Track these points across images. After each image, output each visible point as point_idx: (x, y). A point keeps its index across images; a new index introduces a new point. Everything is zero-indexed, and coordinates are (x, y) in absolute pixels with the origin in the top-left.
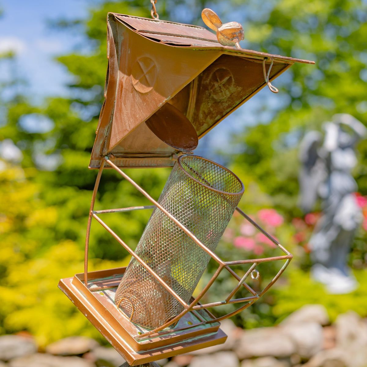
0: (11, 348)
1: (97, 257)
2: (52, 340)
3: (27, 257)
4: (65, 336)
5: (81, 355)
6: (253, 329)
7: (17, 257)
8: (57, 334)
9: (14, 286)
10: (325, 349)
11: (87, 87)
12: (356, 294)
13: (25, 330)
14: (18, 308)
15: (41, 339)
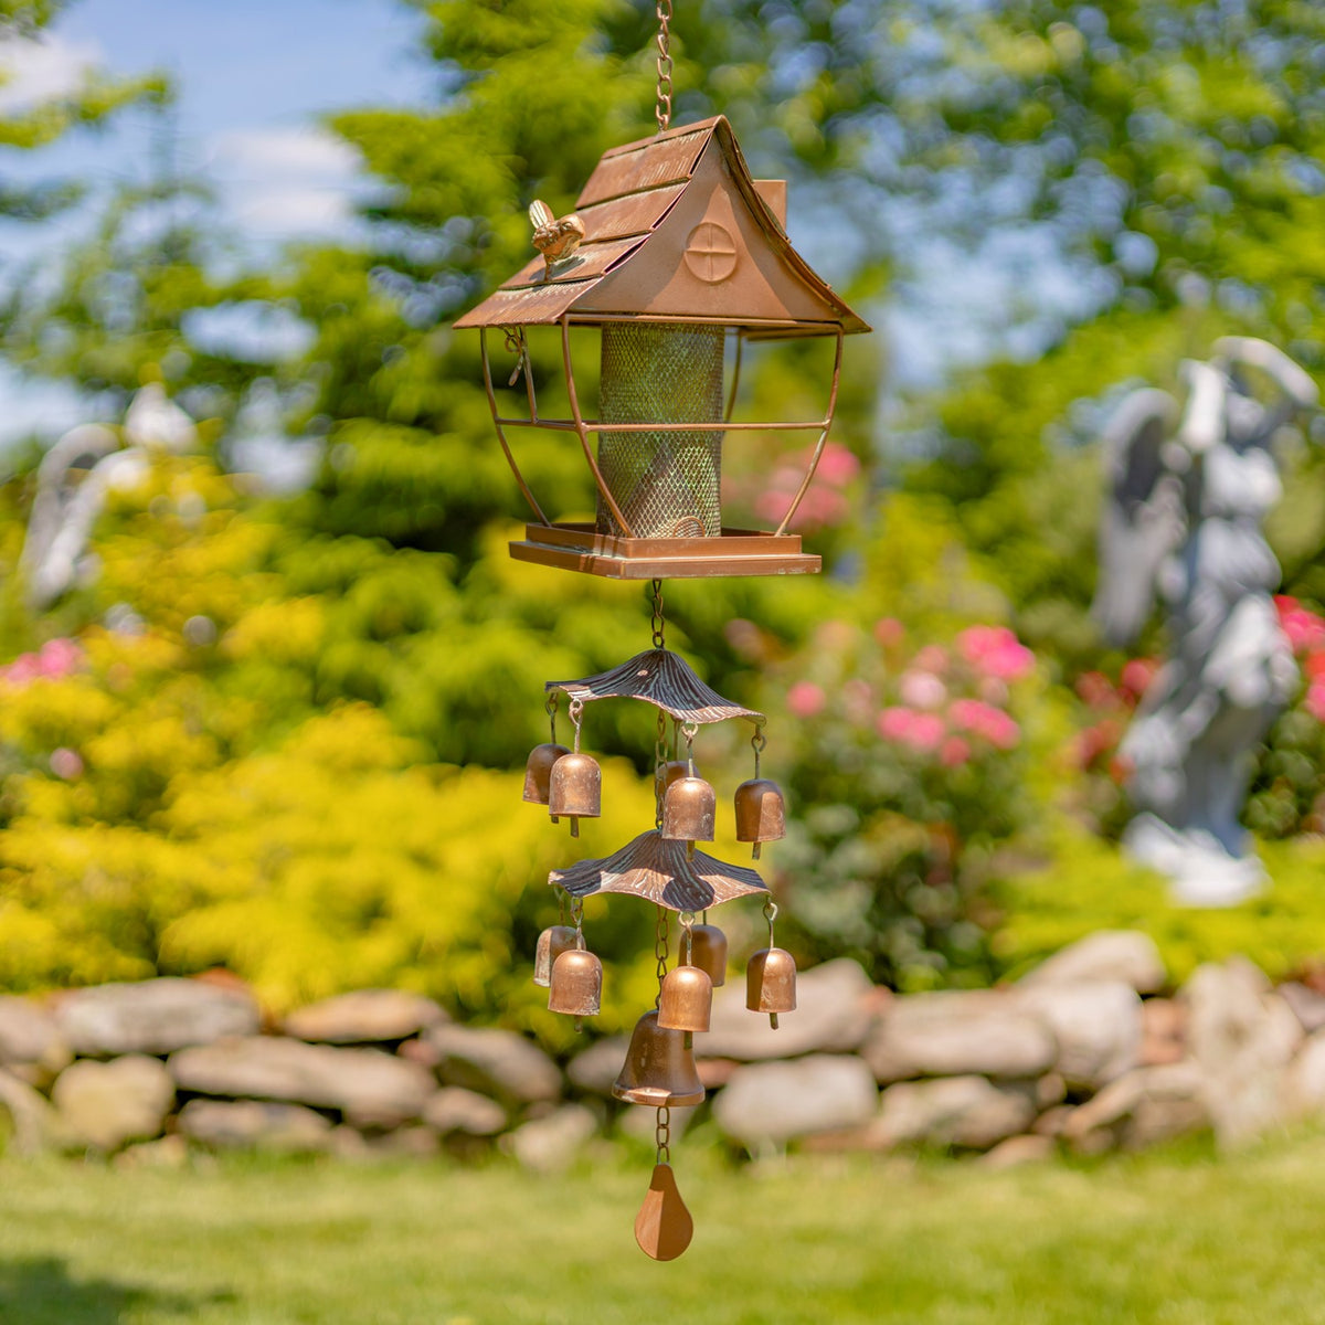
0: (179, 1016)
1: (444, 758)
2: (306, 998)
3: (227, 750)
4: (346, 988)
5: (392, 1045)
6: (926, 994)
7: (196, 748)
8: (320, 980)
9: (186, 836)
10: (1146, 1065)
11: (424, 218)
12: (1264, 910)
13: (220, 964)
14: (201, 899)
15: (272, 992)
